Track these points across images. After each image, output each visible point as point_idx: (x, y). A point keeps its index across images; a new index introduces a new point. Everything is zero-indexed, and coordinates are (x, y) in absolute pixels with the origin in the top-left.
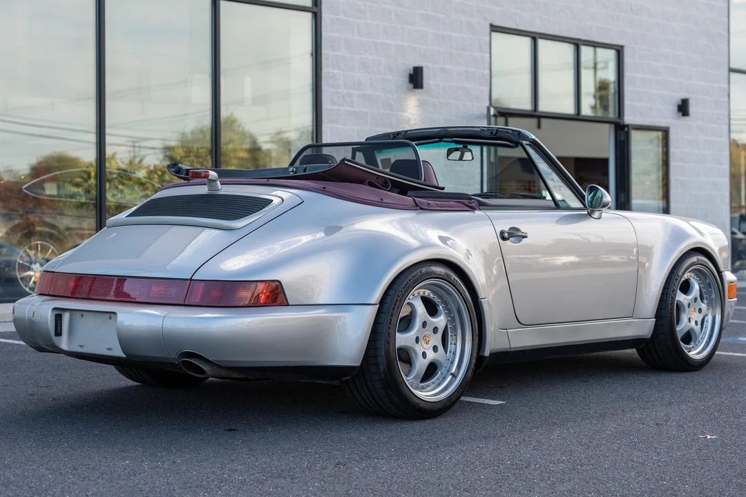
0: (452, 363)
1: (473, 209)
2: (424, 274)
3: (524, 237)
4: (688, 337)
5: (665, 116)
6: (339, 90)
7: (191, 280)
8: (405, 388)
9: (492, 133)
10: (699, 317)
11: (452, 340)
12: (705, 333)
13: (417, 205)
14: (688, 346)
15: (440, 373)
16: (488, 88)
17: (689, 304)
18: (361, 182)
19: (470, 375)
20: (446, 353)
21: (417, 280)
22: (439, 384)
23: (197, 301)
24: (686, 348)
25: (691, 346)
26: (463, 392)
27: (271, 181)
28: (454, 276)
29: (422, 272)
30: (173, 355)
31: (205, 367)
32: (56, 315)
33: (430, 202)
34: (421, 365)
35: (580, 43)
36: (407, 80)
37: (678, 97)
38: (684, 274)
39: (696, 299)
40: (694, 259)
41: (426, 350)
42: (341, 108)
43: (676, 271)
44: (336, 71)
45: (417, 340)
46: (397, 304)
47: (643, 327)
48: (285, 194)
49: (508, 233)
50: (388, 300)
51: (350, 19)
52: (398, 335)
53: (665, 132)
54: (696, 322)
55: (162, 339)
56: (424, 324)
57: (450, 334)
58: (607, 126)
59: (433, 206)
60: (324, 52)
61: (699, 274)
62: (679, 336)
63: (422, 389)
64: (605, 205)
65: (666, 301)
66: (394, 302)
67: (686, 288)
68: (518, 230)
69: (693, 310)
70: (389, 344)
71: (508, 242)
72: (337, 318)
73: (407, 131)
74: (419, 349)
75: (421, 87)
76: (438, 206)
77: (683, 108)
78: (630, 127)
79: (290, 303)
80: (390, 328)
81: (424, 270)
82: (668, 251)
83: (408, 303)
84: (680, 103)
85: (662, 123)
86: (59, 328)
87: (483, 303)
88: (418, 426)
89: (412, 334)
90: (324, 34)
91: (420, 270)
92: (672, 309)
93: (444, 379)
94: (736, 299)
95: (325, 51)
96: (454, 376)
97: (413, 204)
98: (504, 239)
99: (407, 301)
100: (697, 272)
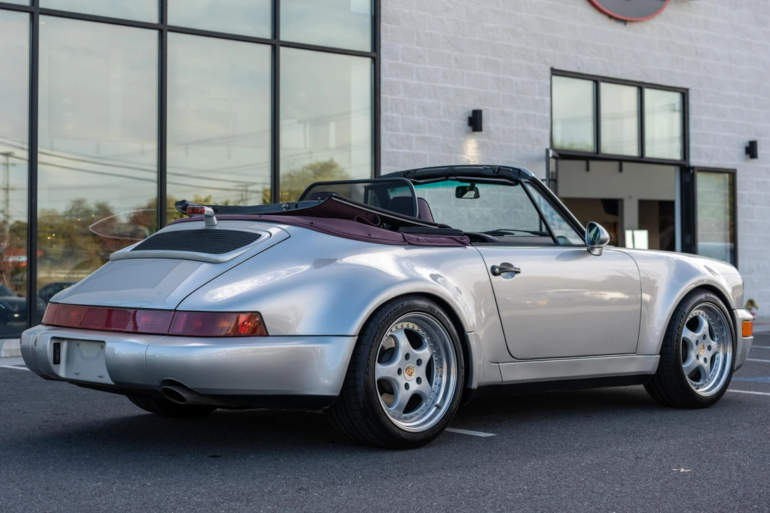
0: (437, 394)
1: (464, 245)
2: (406, 307)
3: (517, 272)
4: (697, 374)
5: (732, 158)
6: (397, 133)
7: (175, 310)
8: (385, 417)
9: (494, 171)
10: (709, 355)
11: (438, 372)
12: (716, 371)
13: (405, 240)
14: (697, 383)
15: (424, 404)
16: (549, 131)
17: (697, 341)
18: (350, 218)
19: (454, 407)
20: (431, 385)
21: (399, 312)
22: (424, 415)
23: (179, 331)
24: (695, 385)
25: (700, 383)
26: (447, 424)
27: (264, 217)
28: (438, 310)
29: (405, 305)
30: (155, 383)
31: (185, 395)
32: (55, 344)
33: (420, 237)
34: (403, 396)
35: (643, 86)
36: (466, 123)
37: (746, 139)
38: (690, 311)
39: (704, 337)
40: (702, 296)
41: (409, 381)
42: (400, 151)
43: (682, 308)
44: (394, 115)
45: (399, 372)
46: (377, 336)
47: (647, 363)
48: (275, 230)
49: (500, 268)
50: (368, 332)
51: (409, 64)
52: (378, 366)
53: (732, 174)
54: (705, 360)
55: (146, 367)
56: (407, 356)
57: (435, 367)
58: (673, 168)
59: (423, 242)
60: (382, 96)
61: (709, 311)
62: (686, 373)
63: (405, 420)
64: (603, 242)
65: (671, 337)
66: (374, 333)
67: (694, 325)
68: (510, 265)
69: (701, 347)
70: (368, 374)
71: (499, 278)
72: (314, 349)
73: (416, 170)
74: (402, 380)
75: (480, 130)
76: (427, 241)
77: (751, 150)
78: (696, 170)
79: (270, 334)
80: (369, 359)
81: (406, 303)
82: (673, 287)
83: (391, 336)
84: (748, 145)
85: (729, 165)
86: (57, 357)
87: (470, 337)
88: (398, 455)
89: (394, 366)
90: (383, 78)
91: (402, 303)
92: (678, 347)
93: (429, 410)
94: (752, 337)
95: (384, 96)
96: (439, 407)
97: (402, 239)
98: (495, 274)
99: (388, 333)
100: (707, 310)
